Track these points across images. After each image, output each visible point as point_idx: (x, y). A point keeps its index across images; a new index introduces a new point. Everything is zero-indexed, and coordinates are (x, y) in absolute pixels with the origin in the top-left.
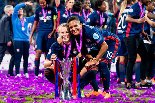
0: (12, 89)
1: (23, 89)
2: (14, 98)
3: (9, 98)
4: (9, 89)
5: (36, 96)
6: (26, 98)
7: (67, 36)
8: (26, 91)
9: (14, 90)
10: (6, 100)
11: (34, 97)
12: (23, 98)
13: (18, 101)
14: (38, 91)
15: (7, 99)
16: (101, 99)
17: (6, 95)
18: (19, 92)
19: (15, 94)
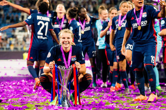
0: (14, 96)
1: (25, 96)
2: (16, 106)
3: (10, 105)
4: (11, 96)
5: (38, 103)
6: (28, 106)
7: (68, 42)
8: (28, 98)
9: (16, 97)
10: (7, 108)
11: (36, 104)
12: (25, 105)
13: (20, 108)
14: (40, 98)
15: (8, 106)
16: (103, 106)
17: (7, 102)
18: (20, 99)
19: (17, 101)
